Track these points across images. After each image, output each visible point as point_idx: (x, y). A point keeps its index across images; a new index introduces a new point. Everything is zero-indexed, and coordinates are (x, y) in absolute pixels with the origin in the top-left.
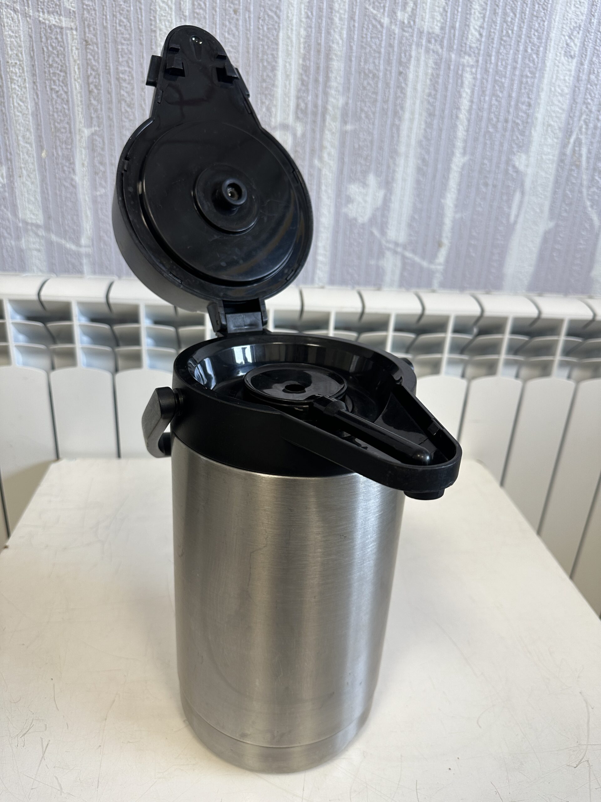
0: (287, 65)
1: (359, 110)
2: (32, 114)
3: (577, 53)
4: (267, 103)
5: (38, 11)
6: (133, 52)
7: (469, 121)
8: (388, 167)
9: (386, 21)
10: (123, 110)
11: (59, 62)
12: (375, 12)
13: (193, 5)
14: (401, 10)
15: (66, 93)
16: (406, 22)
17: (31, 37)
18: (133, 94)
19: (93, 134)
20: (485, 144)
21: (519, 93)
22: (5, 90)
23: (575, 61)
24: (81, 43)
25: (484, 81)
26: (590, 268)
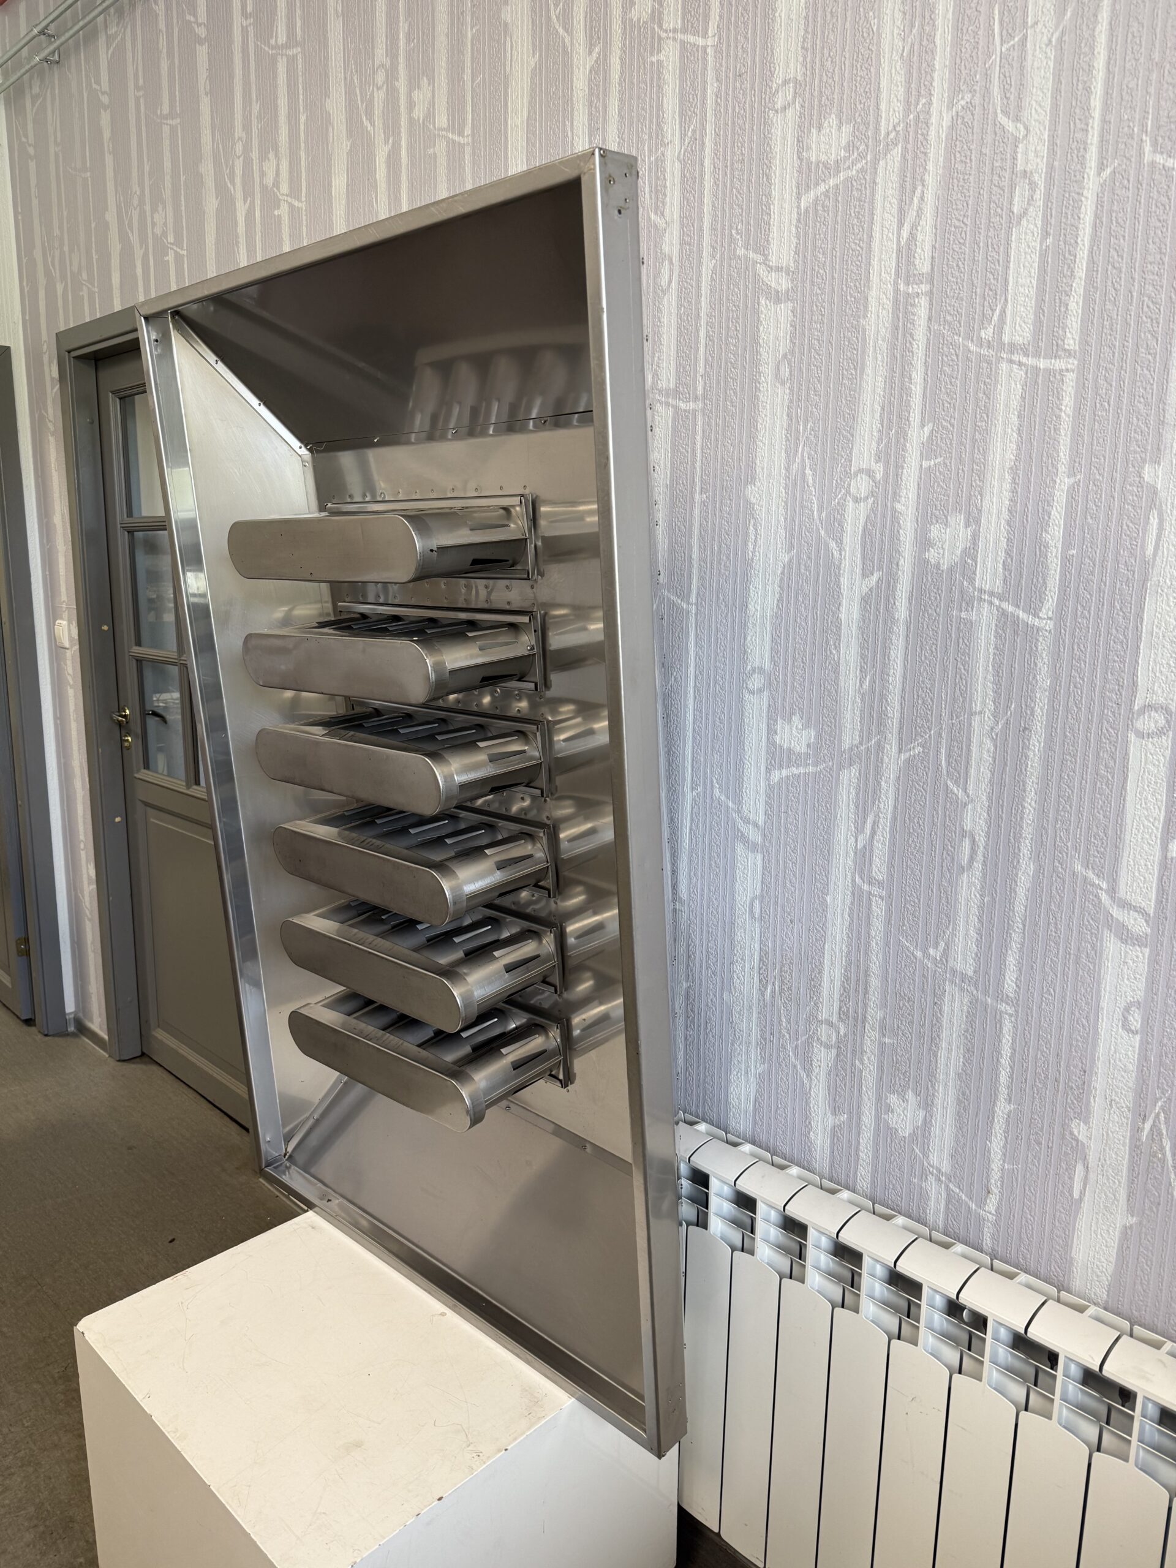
1: (896, 1027)
3: (1139, 1029)
4: (815, 998)
6: (719, 935)
7: (1011, 1068)
8: (928, 1088)
9: (919, 954)
12: (907, 944)
13: (761, 910)
14: (934, 948)
16: (938, 959)
20: (1034, 1098)
21: (1070, 1056)
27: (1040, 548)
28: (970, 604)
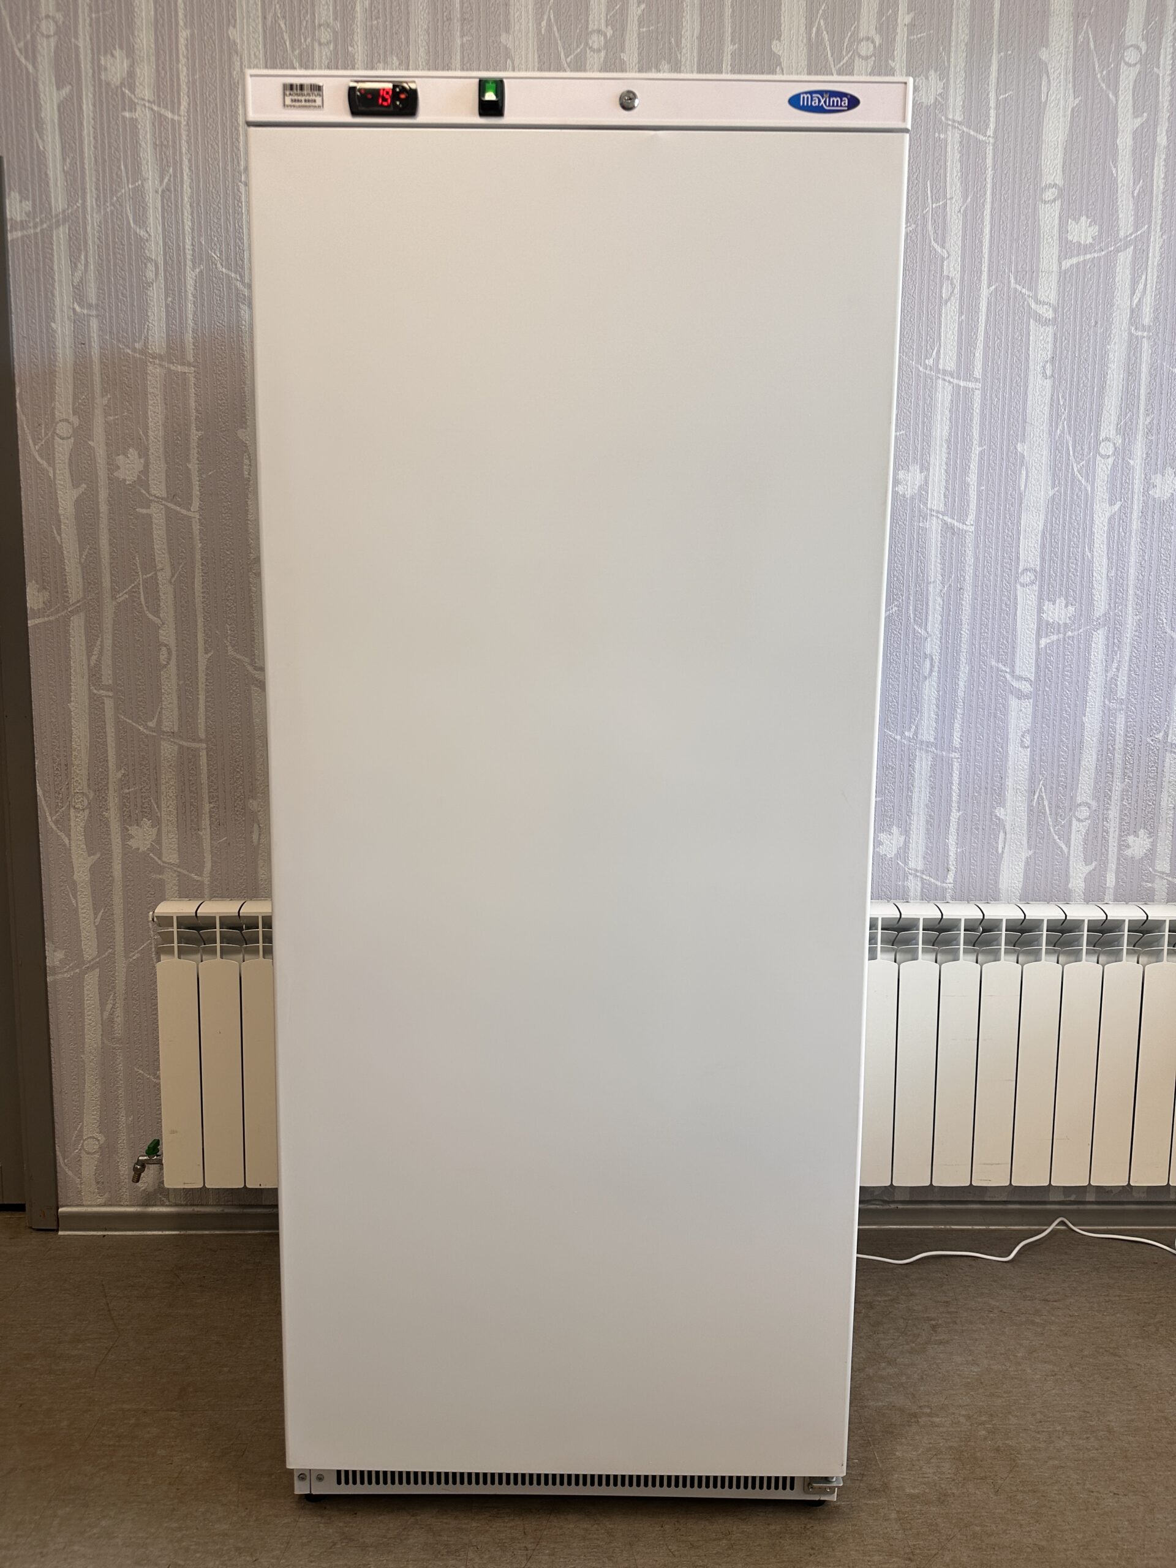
3: (1029, 745)
7: (959, 790)
8: (906, 821)
9: (898, 737)
16: (911, 737)
20: (973, 803)
21: (993, 771)
23: (1029, 750)
25: (967, 766)
26: (1068, 882)
27: (965, 486)
28: (925, 518)
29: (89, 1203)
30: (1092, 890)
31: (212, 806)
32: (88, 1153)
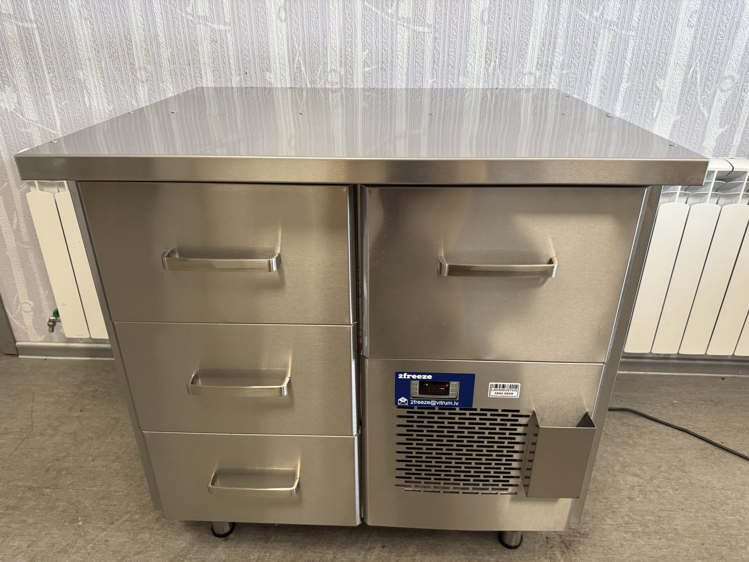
0: (534, 42)
1: (570, 62)
2: (405, 73)
3: (694, 25)
4: (522, 62)
5: (414, 26)
6: (457, 41)
7: (631, 64)
10: (449, 69)
11: (421, 48)
12: (581, 13)
13: (489, 17)
14: (596, 11)
15: (423, 63)
16: (598, 17)
17: (409, 38)
18: (455, 62)
19: (433, 82)
20: (640, 75)
21: (661, 48)
22: (394, 63)
23: (693, 29)
24: (433, 39)
25: (641, 43)
29: (34, 340)
30: (720, 147)
31: (51, 75)
32: (25, 312)
